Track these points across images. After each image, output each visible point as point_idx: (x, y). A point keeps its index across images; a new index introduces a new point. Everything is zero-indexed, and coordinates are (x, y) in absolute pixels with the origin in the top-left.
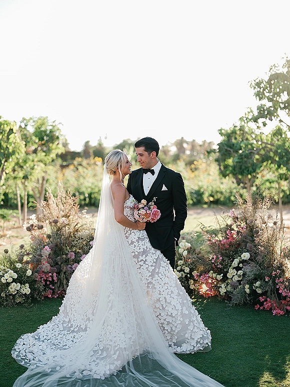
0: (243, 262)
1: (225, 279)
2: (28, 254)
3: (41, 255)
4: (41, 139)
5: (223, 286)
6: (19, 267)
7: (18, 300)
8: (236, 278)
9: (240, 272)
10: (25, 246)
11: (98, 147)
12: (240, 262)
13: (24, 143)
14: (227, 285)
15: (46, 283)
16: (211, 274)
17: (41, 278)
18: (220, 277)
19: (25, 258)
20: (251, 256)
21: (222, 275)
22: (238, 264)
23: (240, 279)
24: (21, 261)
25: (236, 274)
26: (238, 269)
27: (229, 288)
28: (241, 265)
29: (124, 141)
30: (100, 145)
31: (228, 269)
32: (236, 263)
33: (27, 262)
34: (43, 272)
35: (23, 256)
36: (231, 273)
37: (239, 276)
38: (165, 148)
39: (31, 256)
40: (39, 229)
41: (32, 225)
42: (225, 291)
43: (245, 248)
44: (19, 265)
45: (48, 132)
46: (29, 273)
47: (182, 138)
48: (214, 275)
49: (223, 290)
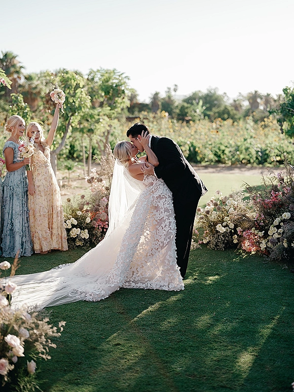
0: (284, 221)
1: (266, 236)
2: (88, 204)
3: (99, 205)
4: (107, 93)
5: (263, 242)
6: (80, 215)
7: (78, 243)
8: (276, 236)
9: (281, 230)
10: (86, 196)
11: (167, 99)
12: (282, 221)
13: (90, 98)
14: (268, 241)
15: (103, 230)
16: (253, 230)
17: (99, 225)
18: (261, 234)
19: (85, 208)
20: (292, 216)
21: (264, 232)
22: (279, 223)
23: (279, 236)
24: (81, 209)
25: (277, 232)
26: (278, 227)
27: (269, 244)
28: (282, 224)
29: (194, 94)
30: (169, 97)
31: (269, 227)
32: (277, 221)
33: (87, 211)
34: (101, 220)
35: (84, 205)
36: (272, 231)
37: (279, 234)
38: (237, 102)
39: (90, 206)
40: (98, 181)
41: (93, 178)
42: (265, 247)
43: (287, 208)
44: (79, 213)
45: (114, 85)
46: (88, 220)
47: (256, 92)
48: (256, 232)
49: (263, 246)
